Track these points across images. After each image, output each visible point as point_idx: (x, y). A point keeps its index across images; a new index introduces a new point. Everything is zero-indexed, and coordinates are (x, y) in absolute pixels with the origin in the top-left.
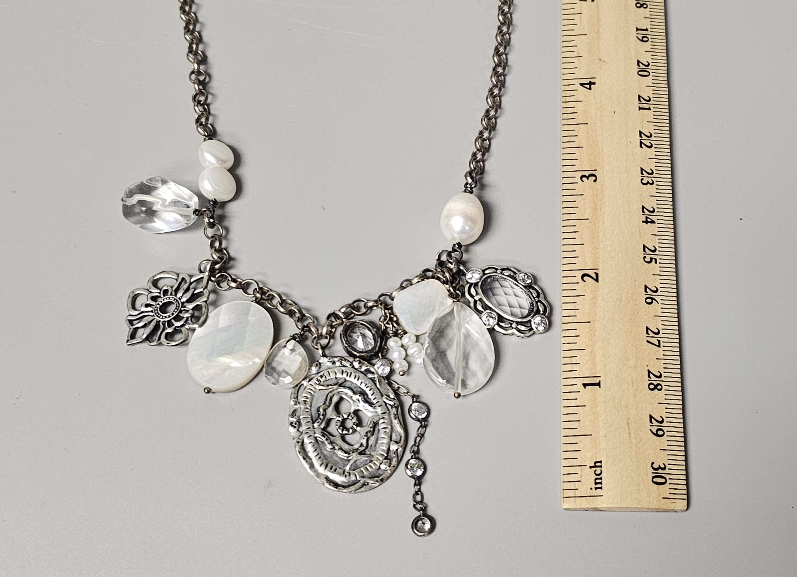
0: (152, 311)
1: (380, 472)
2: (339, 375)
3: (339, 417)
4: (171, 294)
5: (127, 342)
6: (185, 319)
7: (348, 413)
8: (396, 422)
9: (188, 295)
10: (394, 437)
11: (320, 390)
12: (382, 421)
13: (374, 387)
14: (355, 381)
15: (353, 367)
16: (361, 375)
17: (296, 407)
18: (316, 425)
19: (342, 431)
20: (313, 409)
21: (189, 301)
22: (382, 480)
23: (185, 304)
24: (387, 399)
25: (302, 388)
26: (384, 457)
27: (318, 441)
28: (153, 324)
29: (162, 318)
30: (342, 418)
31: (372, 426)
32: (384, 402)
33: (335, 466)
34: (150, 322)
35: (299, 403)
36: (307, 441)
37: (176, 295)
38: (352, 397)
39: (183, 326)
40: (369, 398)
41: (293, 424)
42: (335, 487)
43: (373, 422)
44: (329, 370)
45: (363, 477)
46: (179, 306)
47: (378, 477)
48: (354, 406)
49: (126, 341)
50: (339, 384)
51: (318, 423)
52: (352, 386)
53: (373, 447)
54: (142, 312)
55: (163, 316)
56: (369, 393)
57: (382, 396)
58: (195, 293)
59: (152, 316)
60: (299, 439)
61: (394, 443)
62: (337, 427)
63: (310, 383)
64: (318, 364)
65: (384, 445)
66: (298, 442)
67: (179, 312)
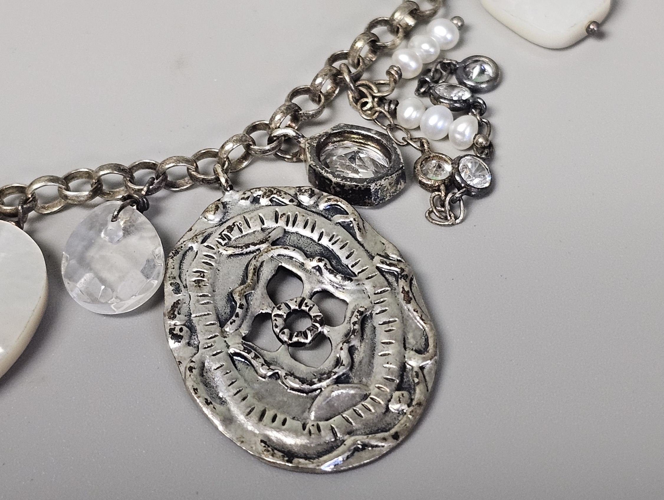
1: (388, 419)
2: (269, 224)
3: (279, 309)
7: (299, 300)
8: (412, 310)
10: (411, 341)
11: (231, 256)
12: (378, 308)
13: (350, 239)
14: (307, 232)
15: (300, 205)
16: (319, 220)
17: (180, 296)
18: (228, 328)
19: (290, 338)
20: (217, 298)
22: (396, 436)
24: (383, 263)
25: (190, 255)
26: (394, 385)
27: (236, 362)
30: (288, 311)
31: (356, 320)
32: (378, 268)
33: (283, 413)
35: (185, 287)
36: (211, 364)
38: (302, 264)
40: (342, 265)
41: (177, 331)
42: (286, 459)
43: (358, 311)
44: (247, 216)
45: (350, 433)
47: (384, 430)
48: (310, 283)
50: (270, 240)
51: (231, 323)
52: (301, 243)
53: (365, 368)
56: (342, 254)
57: (372, 258)
60: (192, 361)
61: (413, 353)
62: (277, 330)
63: (205, 244)
64: (221, 206)
65: (390, 359)
66: (191, 369)
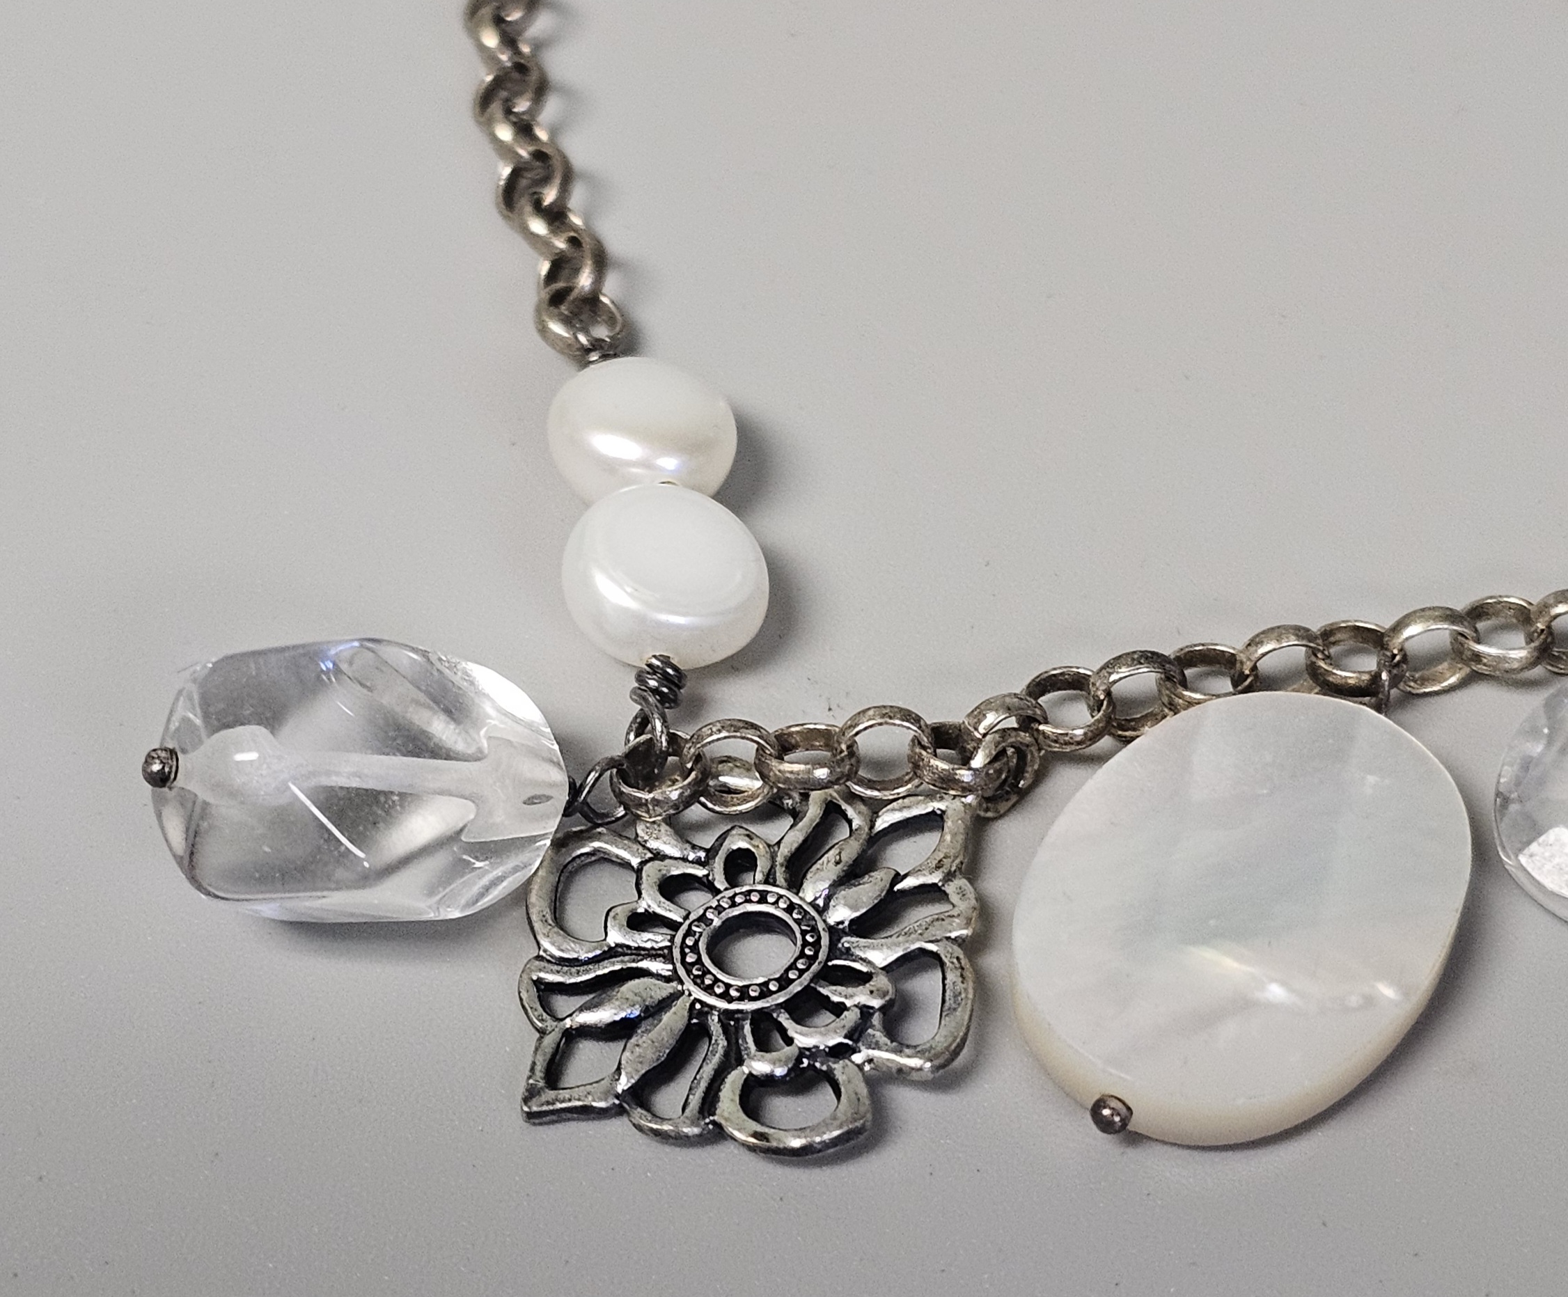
0: (664, 955)
4: (769, 879)
5: (526, 1100)
6: (851, 1017)
9: (868, 892)
21: (867, 925)
23: (846, 941)
28: (674, 1019)
29: (725, 996)
34: (654, 1011)
37: (795, 884)
39: (840, 1052)
46: (816, 945)
49: (521, 1091)
54: (612, 953)
55: (728, 986)
58: (898, 887)
59: (668, 980)
67: (817, 978)
